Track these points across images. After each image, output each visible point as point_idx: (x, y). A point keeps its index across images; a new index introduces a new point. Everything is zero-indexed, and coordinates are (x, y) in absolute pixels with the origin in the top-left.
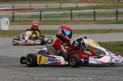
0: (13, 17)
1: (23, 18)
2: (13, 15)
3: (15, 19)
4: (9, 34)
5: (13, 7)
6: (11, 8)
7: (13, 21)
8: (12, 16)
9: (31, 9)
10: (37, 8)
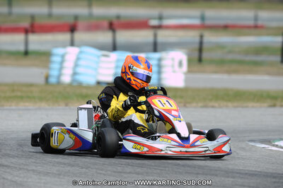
0: (200, 50)
1: (230, 52)
2: (201, 43)
3: (205, 55)
4: (182, 97)
5: (203, 18)
6: (197, 22)
7: (200, 60)
8: (197, 46)
9: (256, 27)
10: (274, 24)
